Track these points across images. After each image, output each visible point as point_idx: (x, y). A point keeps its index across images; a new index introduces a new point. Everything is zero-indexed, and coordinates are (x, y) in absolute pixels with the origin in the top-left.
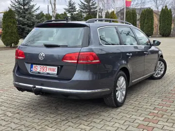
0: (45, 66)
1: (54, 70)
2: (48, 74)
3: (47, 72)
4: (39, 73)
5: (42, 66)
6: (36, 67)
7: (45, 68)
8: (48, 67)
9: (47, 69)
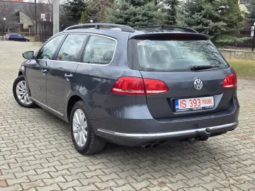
0: (196, 99)
1: (209, 101)
2: (204, 108)
3: (202, 106)
4: (191, 110)
5: (193, 99)
6: (184, 102)
7: (198, 102)
8: (201, 99)
9: (201, 102)
